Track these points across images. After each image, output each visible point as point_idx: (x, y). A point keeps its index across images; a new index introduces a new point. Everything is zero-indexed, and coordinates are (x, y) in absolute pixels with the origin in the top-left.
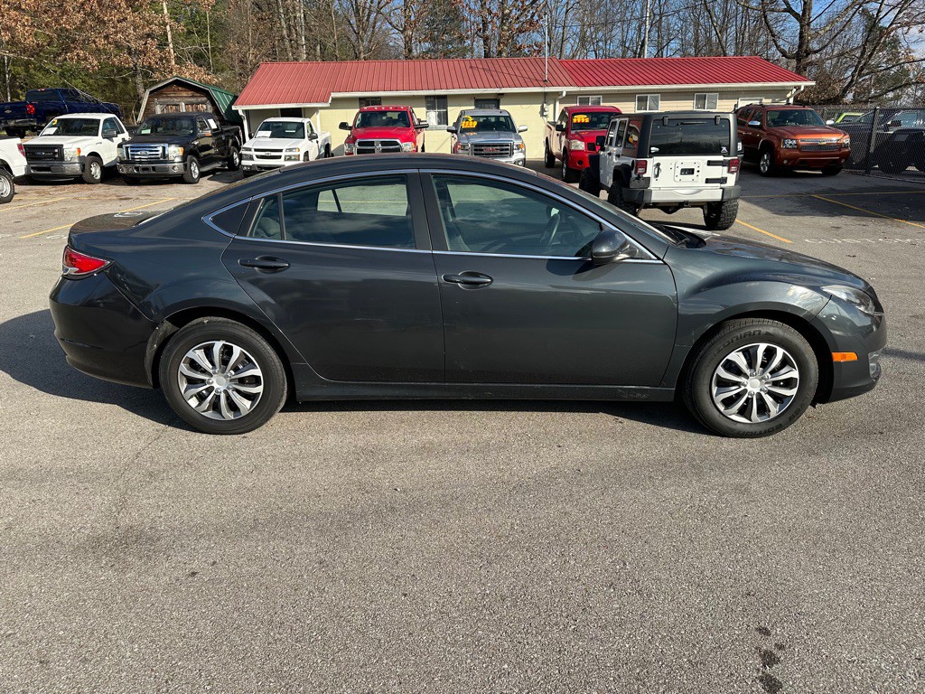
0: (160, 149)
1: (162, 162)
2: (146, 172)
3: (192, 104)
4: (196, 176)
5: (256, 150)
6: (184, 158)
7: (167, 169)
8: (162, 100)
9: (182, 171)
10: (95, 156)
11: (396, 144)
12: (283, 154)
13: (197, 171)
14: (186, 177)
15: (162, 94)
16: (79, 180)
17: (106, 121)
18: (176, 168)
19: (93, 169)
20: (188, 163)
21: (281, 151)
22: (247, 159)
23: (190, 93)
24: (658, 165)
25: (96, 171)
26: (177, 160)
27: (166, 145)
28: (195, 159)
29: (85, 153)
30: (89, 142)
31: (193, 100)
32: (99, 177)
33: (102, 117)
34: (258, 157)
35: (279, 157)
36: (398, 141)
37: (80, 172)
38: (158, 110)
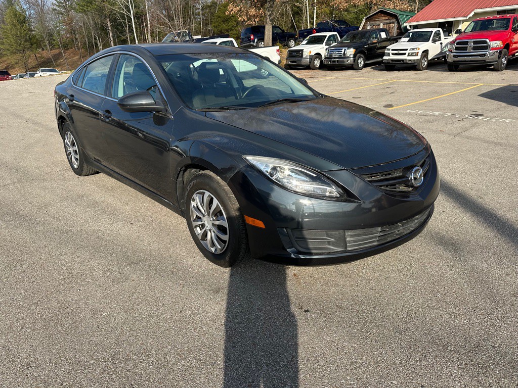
0: (343, 50)
1: (342, 58)
2: (334, 63)
3: (387, 24)
4: (360, 66)
5: (392, 50)
6: (355, 56)
7: (343, 61)
8: (371, 23)
9: (352, 63)
10: (318, 55)
11: (486, 42)
12: (407, 52)
13: (363, 63)
14: (354, 66)
15: (372, 19)
16: (308, 67)
17: (330, 36)
18: (349, 61)
19: (316, 62)
20: (357, 58)
21: (407, 50)
22: (386, 56)
23: (387, 17)
25: (317, 63)
26: (352, 56)
27: (346, 48)
28: (362, 56)
29: (313, 54)
30: (317, 48)
31: (388, 21)
32: (318, 66)
33: (328, 34)
34: (393, 54)
35: (405, 54)
36: (488, 41)
37: (309, 63)
38: (369, 28)
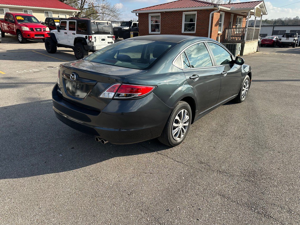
24: (95, 37)
